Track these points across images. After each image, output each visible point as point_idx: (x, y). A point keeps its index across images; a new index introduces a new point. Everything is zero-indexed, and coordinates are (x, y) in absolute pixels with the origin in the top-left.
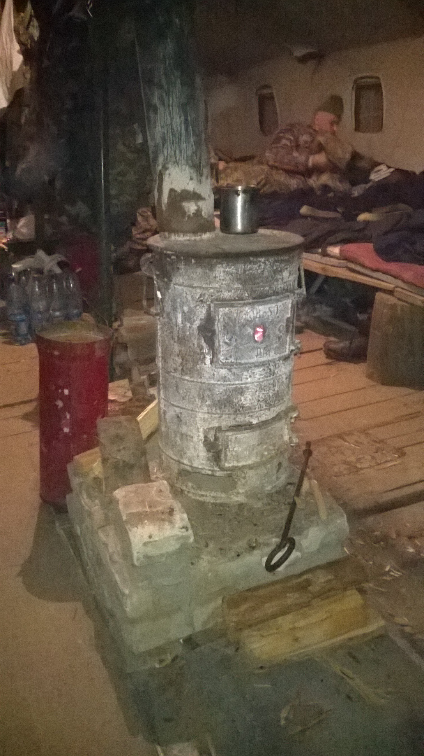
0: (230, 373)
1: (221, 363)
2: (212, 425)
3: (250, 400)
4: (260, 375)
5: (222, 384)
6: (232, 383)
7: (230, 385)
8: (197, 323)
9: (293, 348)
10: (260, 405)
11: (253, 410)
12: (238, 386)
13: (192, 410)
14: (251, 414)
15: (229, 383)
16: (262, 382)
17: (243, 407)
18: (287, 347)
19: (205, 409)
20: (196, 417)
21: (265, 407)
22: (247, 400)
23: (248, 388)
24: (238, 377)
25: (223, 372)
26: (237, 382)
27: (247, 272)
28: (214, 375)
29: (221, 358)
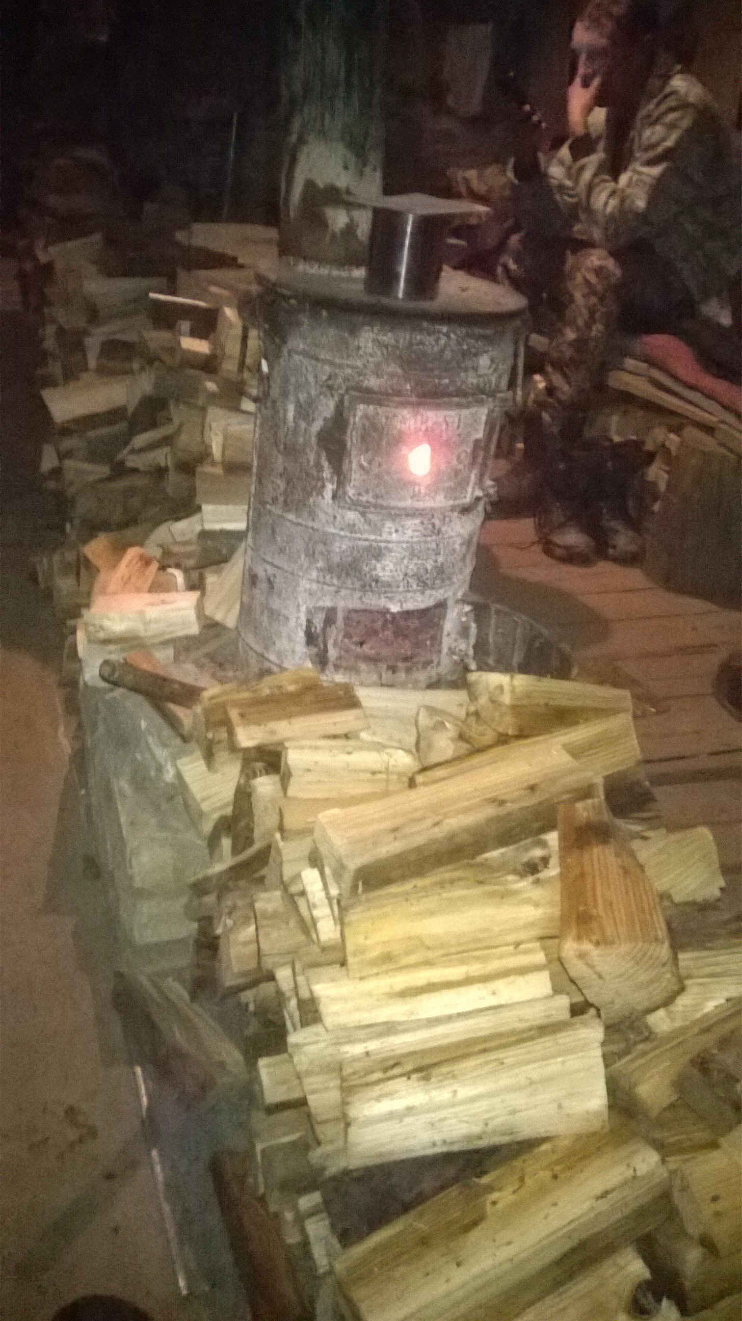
0: (362, 520)
1: (348, 501)
2: (321, 604)
3: (391, 571)
4: (414, 531)
5: (346, 536)
6: (365, 536)
7: (360, 539)
8: (317, 426)
9: (479, 493)
10: (408, 583)
11: (394, 589)
12: (374, 544)
13: (292, 574)
14: (389, 595)
15: (359, 535)
16: (415, 543)
17: (377, 581)
18: (470, 489)
19: (314, 574)
20: (297, 585)
21: (415, 587)
22: (386, 569)
23: (390, 550)
24: (377, 530)
25: (352, 516)
26: (372, 537)
27: (415, 347)
28: (335, 517)
29: (351, 492)
